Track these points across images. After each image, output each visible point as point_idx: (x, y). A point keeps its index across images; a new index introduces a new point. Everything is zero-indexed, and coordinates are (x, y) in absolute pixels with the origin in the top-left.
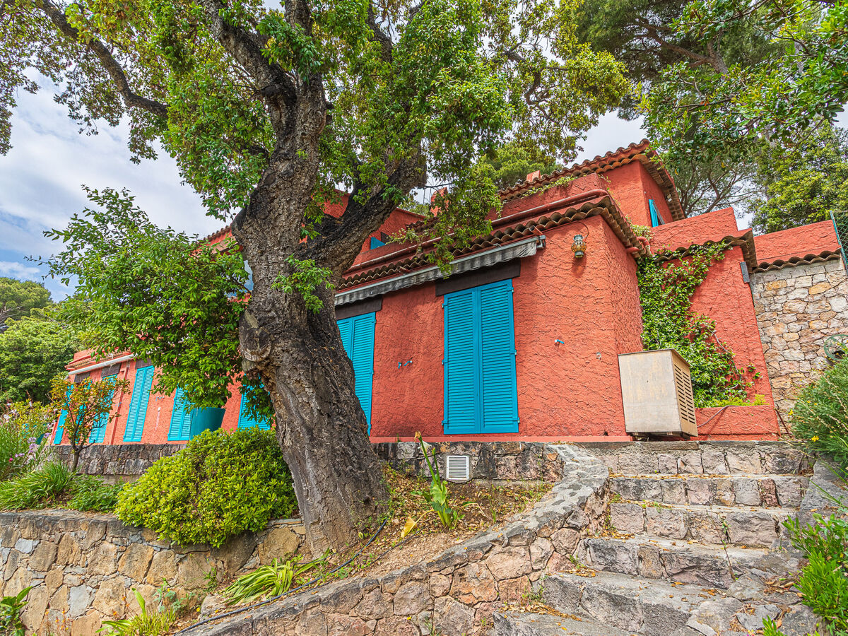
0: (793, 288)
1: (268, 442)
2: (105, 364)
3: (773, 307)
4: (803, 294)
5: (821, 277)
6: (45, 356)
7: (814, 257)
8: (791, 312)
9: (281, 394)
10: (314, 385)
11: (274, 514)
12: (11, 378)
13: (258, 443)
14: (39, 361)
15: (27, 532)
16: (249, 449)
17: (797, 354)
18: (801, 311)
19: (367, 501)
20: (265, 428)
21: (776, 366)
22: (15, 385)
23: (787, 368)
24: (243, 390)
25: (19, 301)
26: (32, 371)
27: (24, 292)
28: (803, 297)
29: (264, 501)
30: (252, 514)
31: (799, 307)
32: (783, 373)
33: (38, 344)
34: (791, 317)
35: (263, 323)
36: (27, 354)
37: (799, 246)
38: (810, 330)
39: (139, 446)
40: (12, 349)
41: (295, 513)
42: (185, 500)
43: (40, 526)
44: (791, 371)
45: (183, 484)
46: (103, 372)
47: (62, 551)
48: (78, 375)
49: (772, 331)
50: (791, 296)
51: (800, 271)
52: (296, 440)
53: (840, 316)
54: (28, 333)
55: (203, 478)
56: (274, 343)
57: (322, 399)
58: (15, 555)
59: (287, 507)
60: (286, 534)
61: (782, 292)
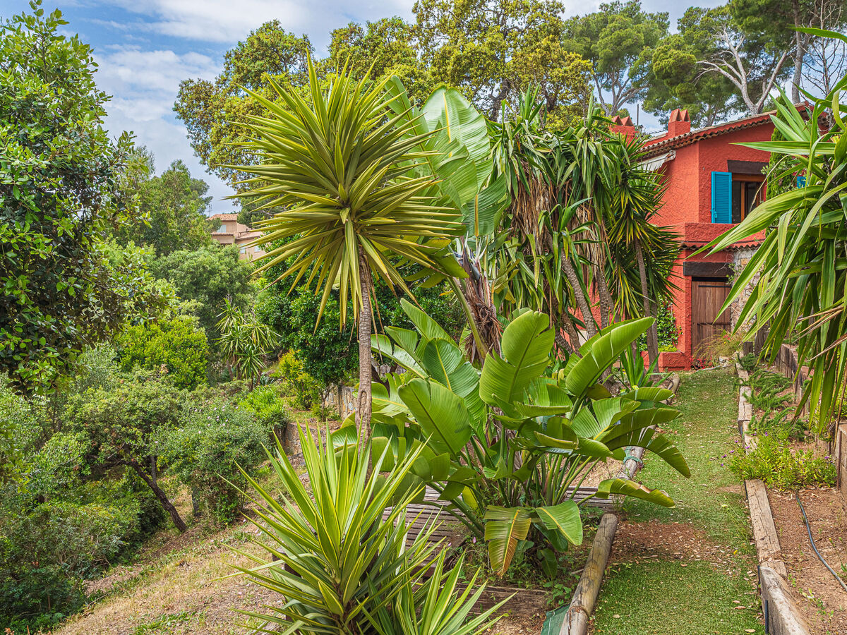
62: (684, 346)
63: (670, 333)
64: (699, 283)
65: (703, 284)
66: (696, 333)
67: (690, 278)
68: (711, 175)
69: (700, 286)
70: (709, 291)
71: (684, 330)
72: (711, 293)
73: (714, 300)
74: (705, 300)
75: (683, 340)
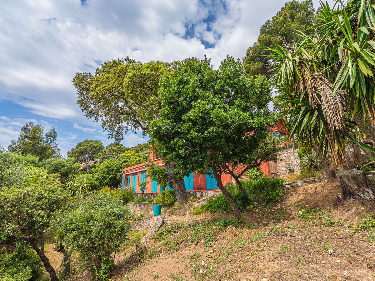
0: (284, 154)
1: (173, 192)
2: (133, 172)
3: (281, 158)
5: (289, 151)
6: (114, 169)
9: (174, 186)
10: (177, 184)
11: (174, 202)
12: (107, 176)
13: (172, 192)
14: (112, 170)
15: (143, 205)
16: (170, 193)
17: (284, 169)
18: (285, 159)
19: (185, 199)
20: (172, 190)
21: (280, 172)
23: (282, 172)
24: (169, 185)
25: (95, 148)
26: (111, 173)
27: (96, 145)
28: (286, 156)
29: (173, 200)
30: (172, 201)
35: (171, 177)
36: (110, 169)
38: (287, 164)
39: (151, 193)
40: (106, 168)
41: (177, 202)
42: (163, 200)
43: (144, 204)
45: (162, 198)
46: (132, 174)
47: (148, 207)
48: (125, 175)
49: (280, 164)
50: (284, 156)
52: (176, 192)
53: (292, 161)
54: (109, 163)
55: (165, 197)
56: (172, 180)
57: (179, 186)
58: (141, 208)
59: (176, 201)
60: (176, 204)
61: (282, 155)
72: (272, 164)
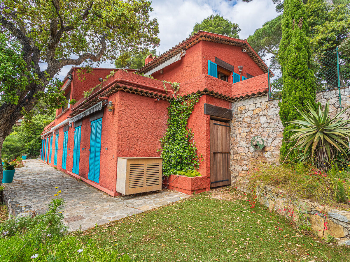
0: (248, 110)
2: (46, 134)
3: (239, 120)
4: (251, 113)
5: (258, 105)
7: (261, 93)
8: (245, 122)
17: (244, 144)
18: (249, 122)
22: (35, 138)
28: (251, 115)
31: (248, 120)
32: (238, 152)
33: (39, 123)
34: (245, 125)
37: (253, 88)
38: (250, 132)
44: (241, 152)
49: (237, 131)
50: (246, 115)
51: (251, 102)
53: (263, 126)
61: (243, 112)
62: (205, 171)
63: (193, 159)
64: (214, 122)
65: (216, 122)
66: (213, 159)
67: (209, 116)
68: (207, 62)
69: (214, 124)
70: (219, 128)
71: (205, 158)
72: (220, 130)
73: (222, 135)
74: (217, 135)
75: (205, 166)
